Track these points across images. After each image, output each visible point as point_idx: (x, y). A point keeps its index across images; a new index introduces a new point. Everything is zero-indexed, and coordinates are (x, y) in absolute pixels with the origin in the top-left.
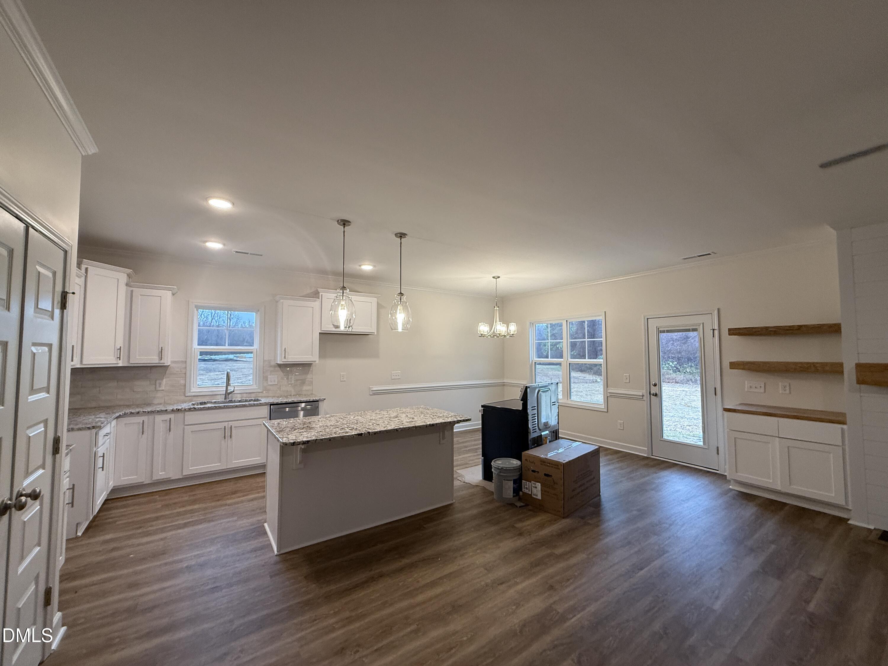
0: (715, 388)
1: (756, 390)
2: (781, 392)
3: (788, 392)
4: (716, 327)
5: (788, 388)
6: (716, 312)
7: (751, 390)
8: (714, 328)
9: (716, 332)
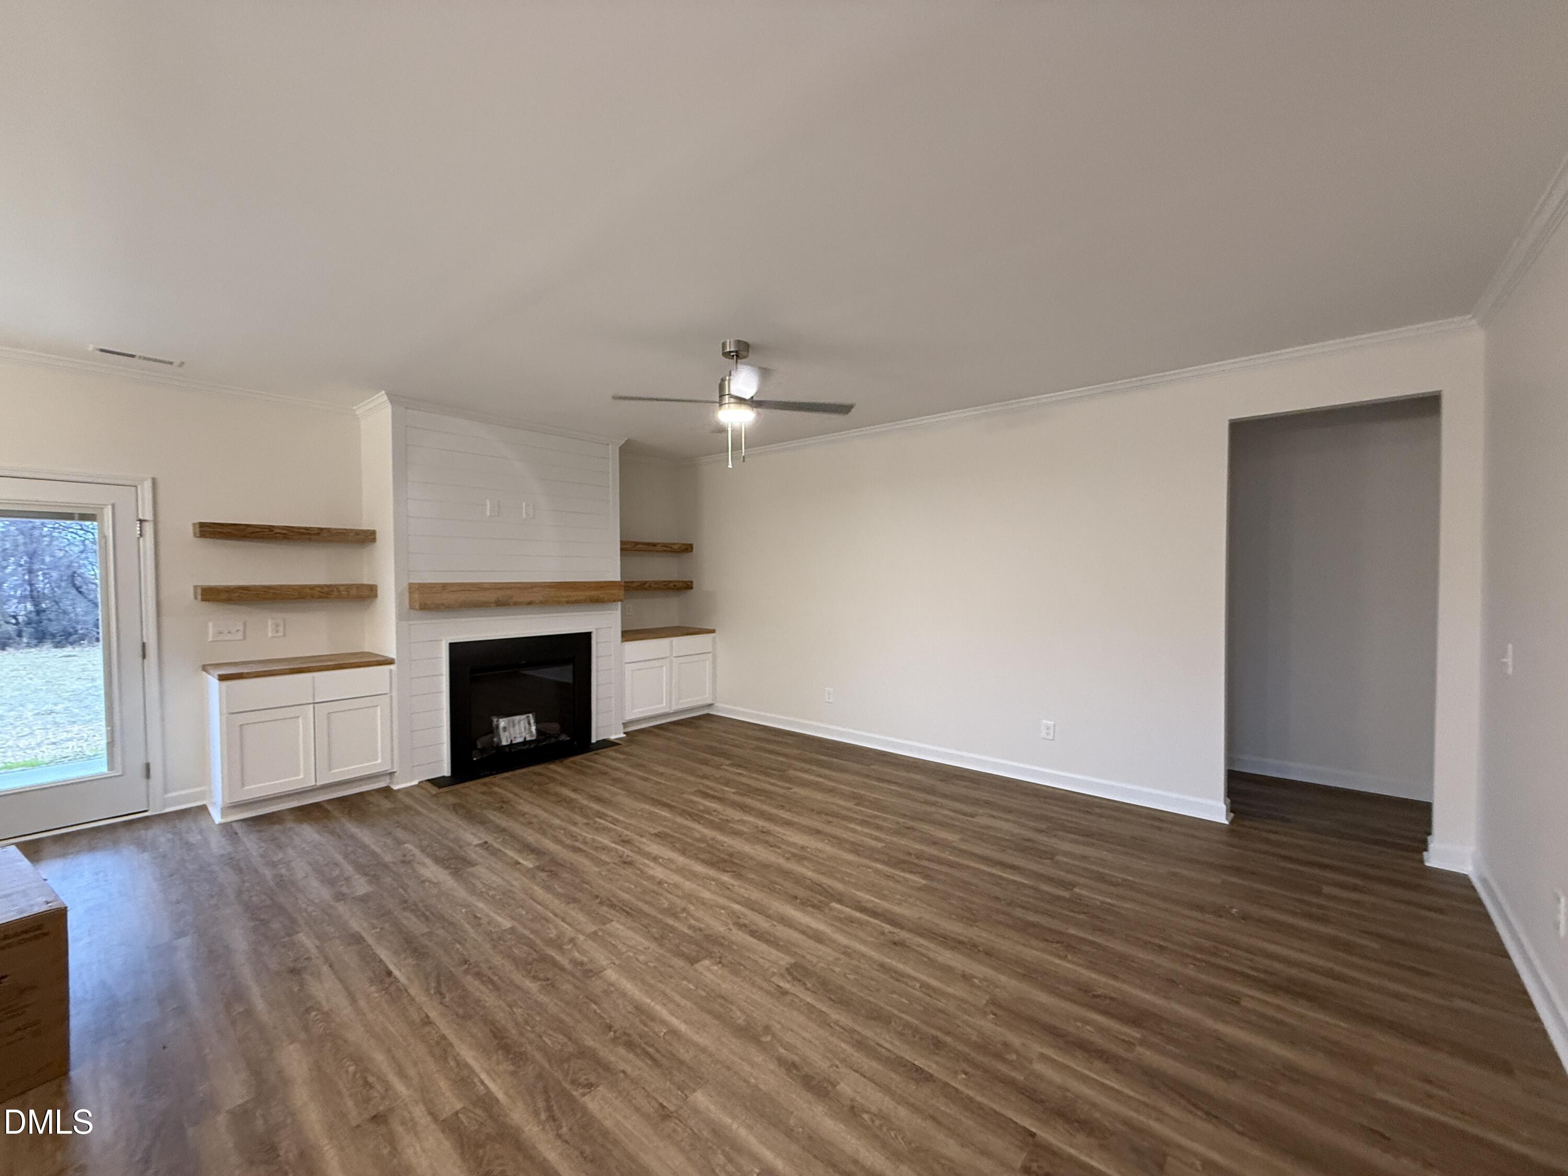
0: (144, 645)
1: (229, 637)
2: (270, 635)
3: (281, 634)
4: (148, 516)
5: (281, 628)
6: (148, 484)
7: (220, 638)
8: (141, 517)
9: (149, 528)
